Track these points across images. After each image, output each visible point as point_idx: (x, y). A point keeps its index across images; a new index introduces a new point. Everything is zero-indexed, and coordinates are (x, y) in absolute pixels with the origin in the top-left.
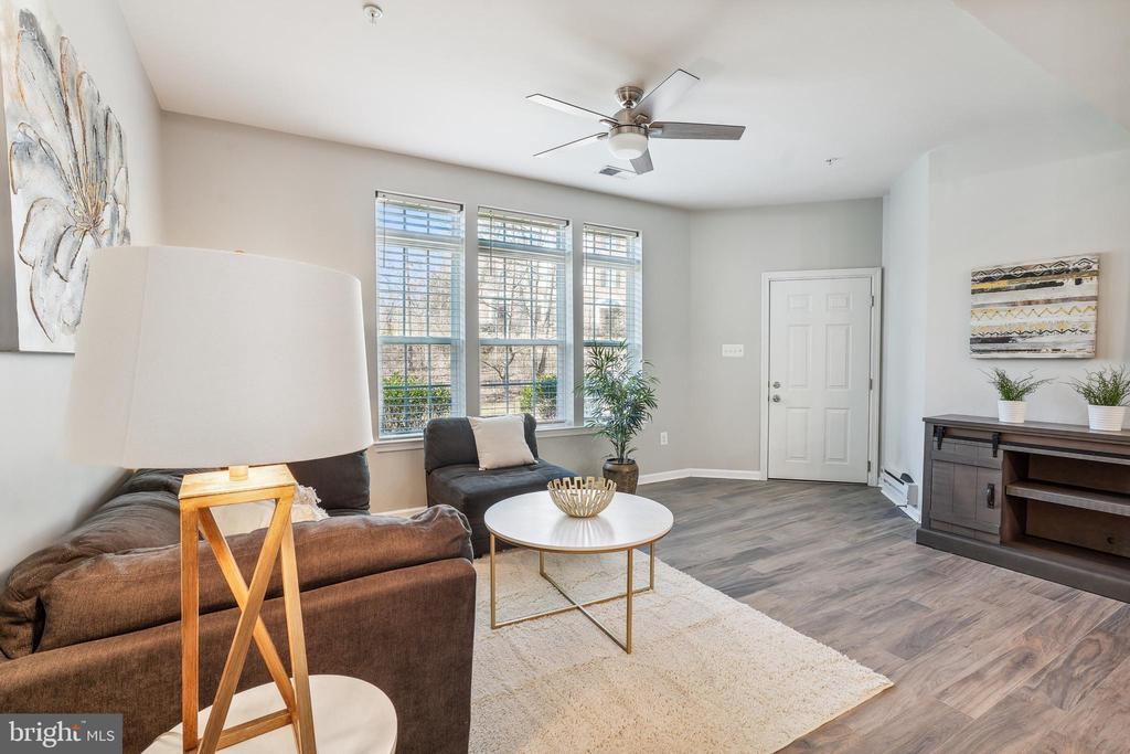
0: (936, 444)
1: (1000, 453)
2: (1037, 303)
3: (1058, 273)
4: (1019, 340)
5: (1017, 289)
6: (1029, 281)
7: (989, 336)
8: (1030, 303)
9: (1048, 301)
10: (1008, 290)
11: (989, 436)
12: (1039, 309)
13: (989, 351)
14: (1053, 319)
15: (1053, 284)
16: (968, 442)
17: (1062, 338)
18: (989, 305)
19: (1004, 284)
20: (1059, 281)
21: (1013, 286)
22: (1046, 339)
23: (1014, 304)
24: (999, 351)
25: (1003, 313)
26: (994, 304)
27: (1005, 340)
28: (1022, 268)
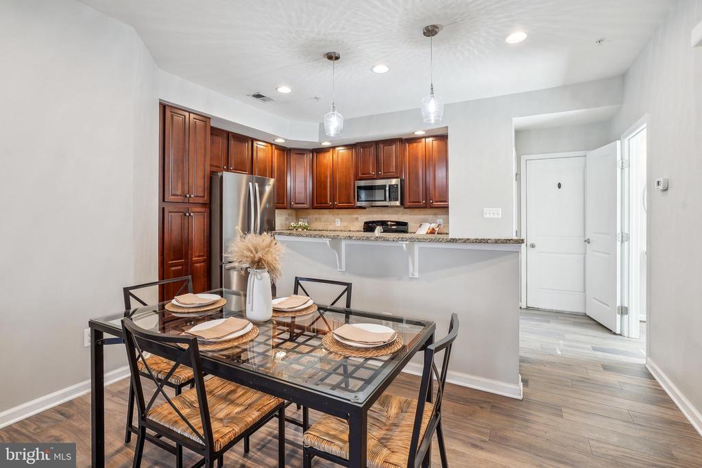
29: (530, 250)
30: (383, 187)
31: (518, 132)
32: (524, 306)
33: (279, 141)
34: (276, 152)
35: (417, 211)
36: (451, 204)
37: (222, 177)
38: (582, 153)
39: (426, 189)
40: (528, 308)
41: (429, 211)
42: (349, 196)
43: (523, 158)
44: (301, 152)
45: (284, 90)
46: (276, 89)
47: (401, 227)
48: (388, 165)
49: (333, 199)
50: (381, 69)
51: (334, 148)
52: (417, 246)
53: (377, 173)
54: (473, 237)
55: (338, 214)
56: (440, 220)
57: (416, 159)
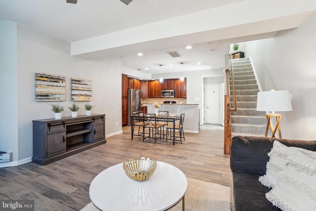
0: (48, 130)
1: (65, 127)
2: (54, 86)
3: (59, 79)
4: (51, 96)
5: (50, 81)
6: (52, 80)
7: (43, 94)
8: (53, 86)
9: (57, 86)
10: (47, 81)
11: (61, 123)
12: (55, 88)
13: (43, 99)
14: (58, 91)
15: (57, 82)
16: (56, 126)
17: (60, 96)
18: (42, 85)
19: (46, 79)
20: (59, 81)
21: (49, 80)
22: (57, 96)
23: (49, 86)
24: (46, 99)
25: (47, 88)
26: (44, 85)
27: (47, 96)
28: (51, 76)
29: (207, 108)
30: (169, 92)
31: (204, 78)
32: (206, 123)
33: (140, 79)
34: (139, 82)
35: (178, 98)
36: (187, 96)
37: (131, 90)
38: (219, 84)
39: (181, 93)
40: (207, 123)
41: (182, 98)
42: (160, 94)
43: (206, 85)
44: (145, 81)
45: (146, 69)
46: (144, 69)
47: (174, 102)
48: (171, 86)
49: (155, 95)
50: (171, 67)
51: (155, 80)
52: (179, 106)
53: (168, 88)
54: (189, 104)
55: (156, 99)
56: (185, 101)
57: (178, 84)
